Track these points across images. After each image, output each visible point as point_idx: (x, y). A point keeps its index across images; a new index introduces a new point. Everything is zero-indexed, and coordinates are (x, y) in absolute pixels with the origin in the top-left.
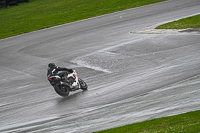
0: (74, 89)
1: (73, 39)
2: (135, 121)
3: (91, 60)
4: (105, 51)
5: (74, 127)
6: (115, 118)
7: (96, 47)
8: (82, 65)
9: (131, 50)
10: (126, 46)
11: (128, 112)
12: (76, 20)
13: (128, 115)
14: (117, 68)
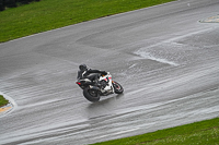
0: (107, 93)
1: (136, 29)
2: (204, 118)
3: (156, 52)
4: (171, 41)
5: (137, 124)
6: (182, 115)
7: (161, 38)
8: (146, 57)
9: (200, 40)
10: (194, 36)
11: (196, 108)
12: (139, 7)
13: (196, 112)
14: (184, 60)
